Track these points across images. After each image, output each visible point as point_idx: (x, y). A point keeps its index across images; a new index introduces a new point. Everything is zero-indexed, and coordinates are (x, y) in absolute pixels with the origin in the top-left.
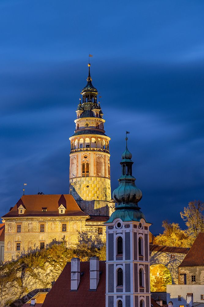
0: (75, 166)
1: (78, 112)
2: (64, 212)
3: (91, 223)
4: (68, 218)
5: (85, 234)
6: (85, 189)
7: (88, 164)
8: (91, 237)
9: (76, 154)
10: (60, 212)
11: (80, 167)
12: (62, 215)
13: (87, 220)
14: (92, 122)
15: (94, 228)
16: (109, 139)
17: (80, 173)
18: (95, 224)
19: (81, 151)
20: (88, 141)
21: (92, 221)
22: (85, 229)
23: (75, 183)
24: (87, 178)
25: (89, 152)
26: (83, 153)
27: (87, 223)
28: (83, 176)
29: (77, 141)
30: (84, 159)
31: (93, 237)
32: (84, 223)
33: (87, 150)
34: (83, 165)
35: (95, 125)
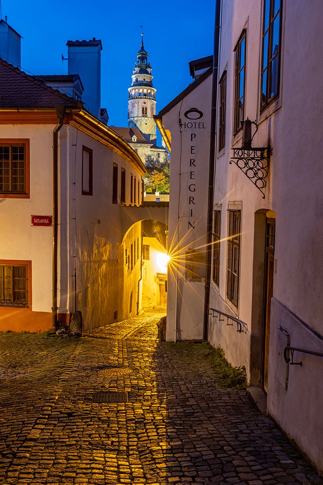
0: (137, 109)
1: (137, 69)
2: (136, 141)
3: (153, 149)
4: (139, 145)
5: (149, 156)
6: (145, 125)
7: (146, 108)
8: (153, 159)
9: (137, 100)
10: (133, 141)
11: (141, 110)
12: (135, 143)
13: (151, 147)
14: (146, 78)
15: (156, 153)
16: (156, 90)
17: (141, 114)
18: (156, 150)
19: (141, 98)
20: (145, 91)
21: (154, 148)
22: (150, 153)
23: (137, 121)
24: (146, 118)
25: (147, 100)
26: (143, 100)
27: (151, 149)
28: (143, 116)
29: (134, 91)
30: (143, 104)
31: (155, 159)
32: (150, 149)
33: (146, 98)
34: (143, 109)
35: (149, 81)
